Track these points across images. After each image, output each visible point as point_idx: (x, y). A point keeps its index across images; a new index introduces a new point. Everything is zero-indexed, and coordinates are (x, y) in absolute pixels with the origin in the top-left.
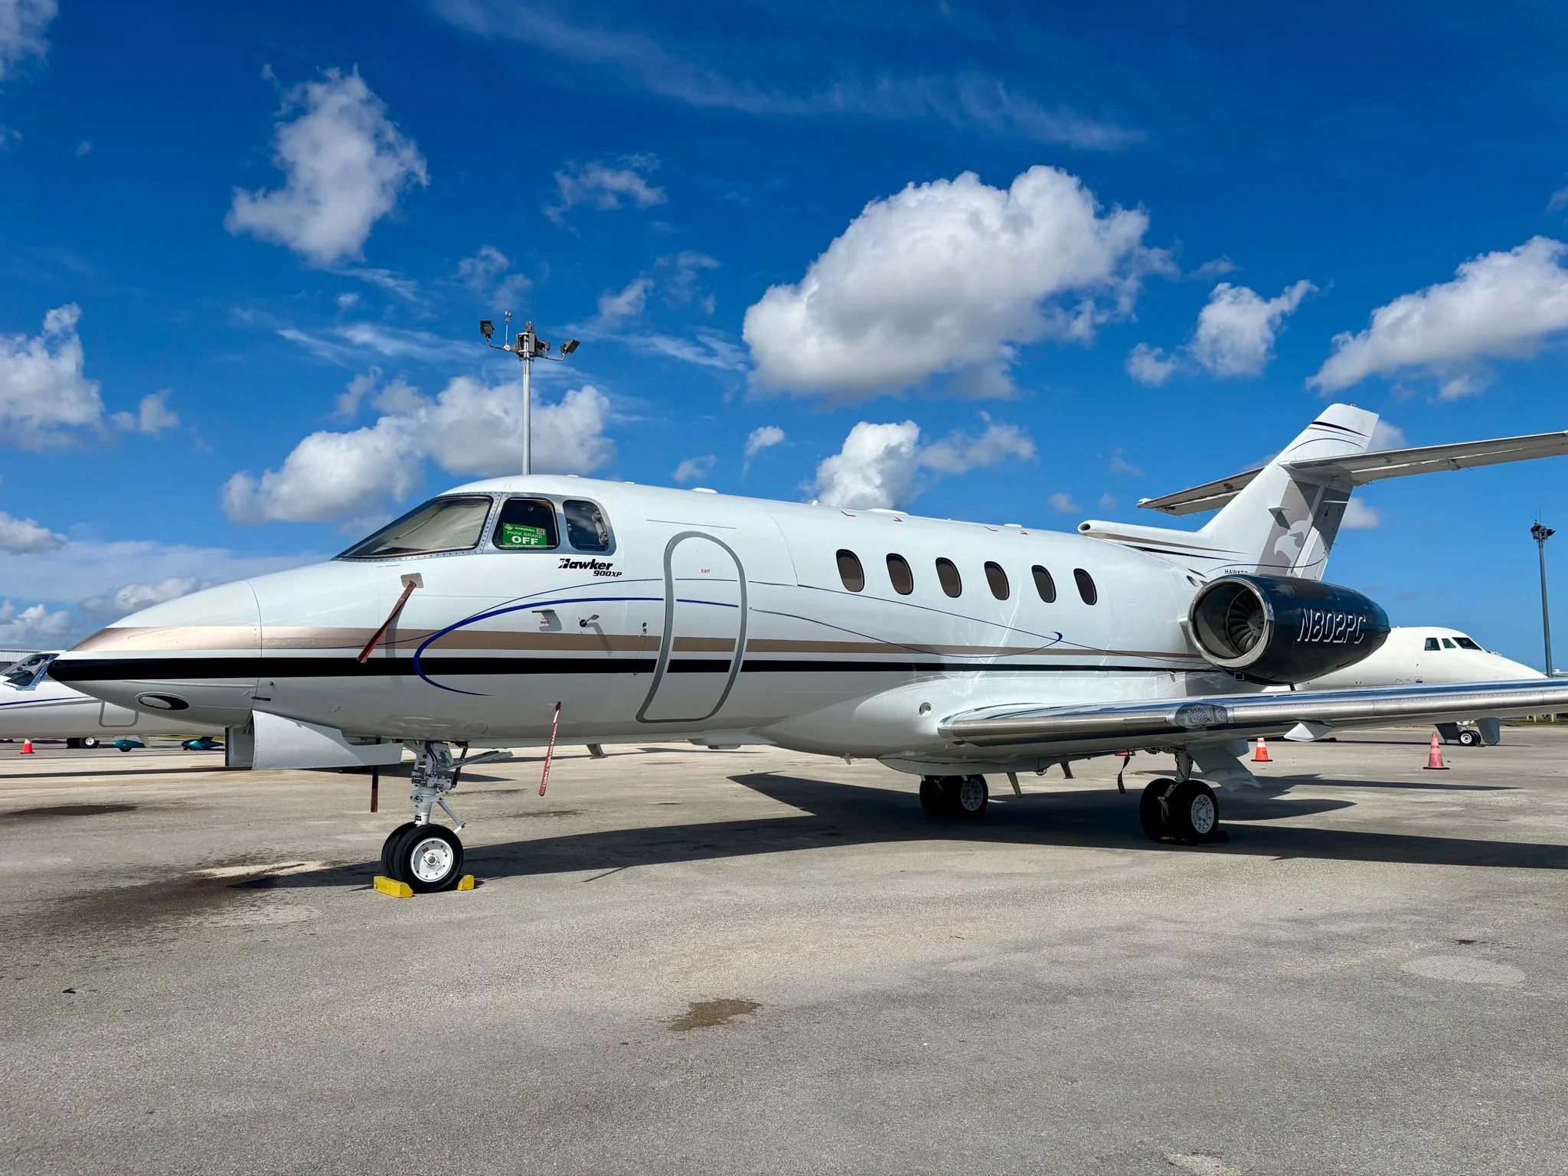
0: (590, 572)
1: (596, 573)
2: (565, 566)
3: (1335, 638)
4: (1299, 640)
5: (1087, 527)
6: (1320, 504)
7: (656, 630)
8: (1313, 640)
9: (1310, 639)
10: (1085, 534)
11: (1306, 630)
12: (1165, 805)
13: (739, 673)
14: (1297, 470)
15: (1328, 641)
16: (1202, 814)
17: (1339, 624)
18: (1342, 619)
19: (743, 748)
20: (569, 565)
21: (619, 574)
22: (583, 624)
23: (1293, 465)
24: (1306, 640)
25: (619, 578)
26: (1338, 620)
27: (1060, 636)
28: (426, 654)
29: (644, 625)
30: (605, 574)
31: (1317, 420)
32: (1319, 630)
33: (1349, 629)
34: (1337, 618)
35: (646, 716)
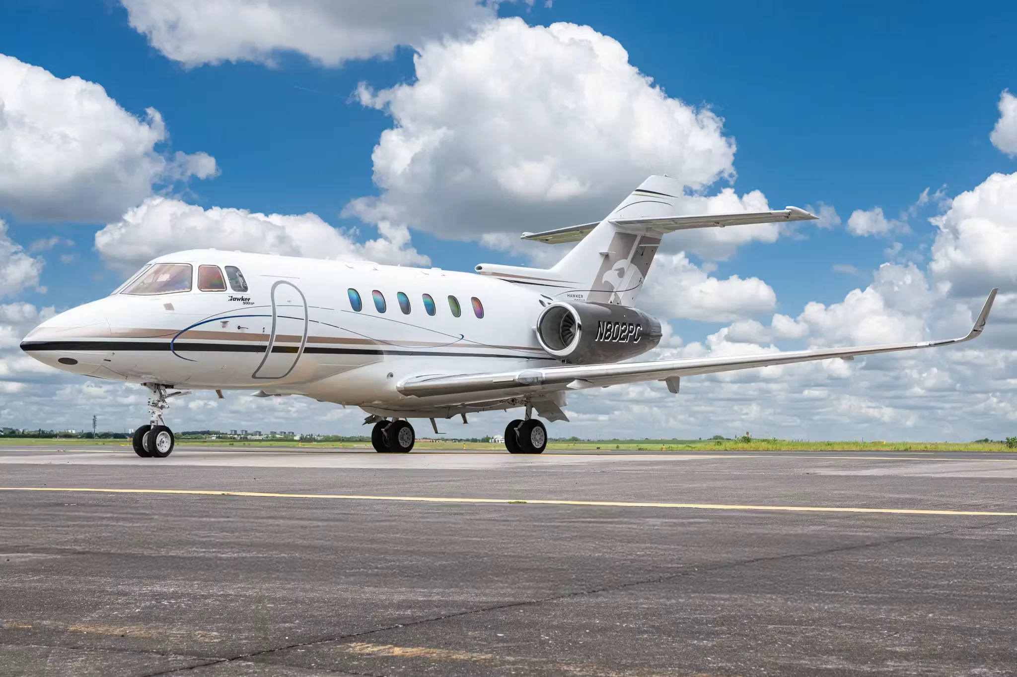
0: (241, 302)
1: (244, 303)
2: (231, 300)
3: (620, 339)
4: (596, 340)
5: (480, 268)
6: (637, 248)
7: (268, 331)
8: (606, 340)
9: (604, 340)
10: (479, 273)
11: (601, 335)
12: (518, 433)
13: (302, 354)
14: (619, 224)
15: (616, 341)
16: (538, 437)
17: (624, 331)
18: (626, 328)
19: (293, 396)
20: (233, 299)
21: (253, 303)
22: (239, 328)
23: (618, 222)
24: (601, 340)
25: (254, 305)
26: (623, 329)
27: (463, 336)
28: (177, 341)
29: (264, 328)
30: (248, 303)
31: (638, 188)
32: (610, 335)
33: (630, 334)
34: (622, 327)
35: (257, 375)
